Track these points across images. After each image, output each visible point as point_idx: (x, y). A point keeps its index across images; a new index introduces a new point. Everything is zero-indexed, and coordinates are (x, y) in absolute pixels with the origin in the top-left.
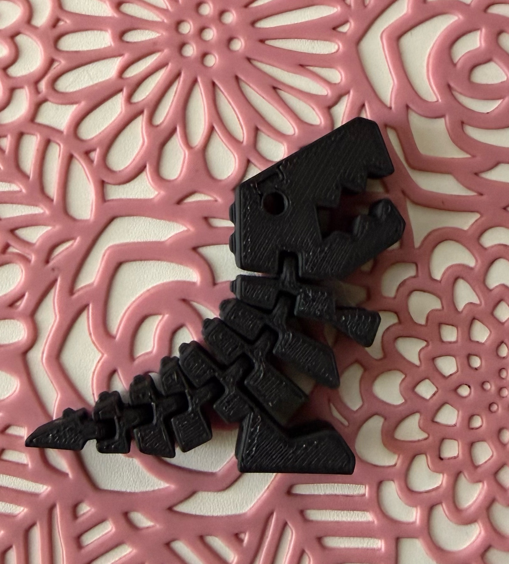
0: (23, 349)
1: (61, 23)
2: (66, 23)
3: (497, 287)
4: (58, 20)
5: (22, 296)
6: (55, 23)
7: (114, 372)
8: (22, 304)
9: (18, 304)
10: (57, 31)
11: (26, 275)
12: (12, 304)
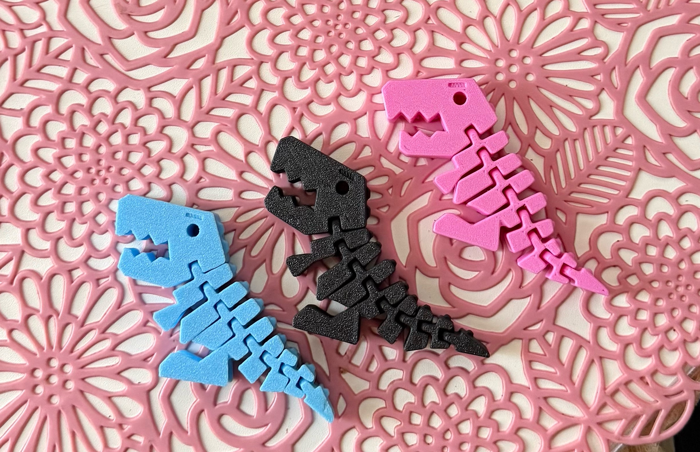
0: (148, 389)
1: (202, 180)
2: (205, 181)
3: (452, 394)
4: (201, 178)
5: (152, 355)
6: (199, 180)
7: (202, 411)
8: (152, 360)
9: (149, 359)
10: (199, 185)
11: (156, 342)
12: (145, 359)
